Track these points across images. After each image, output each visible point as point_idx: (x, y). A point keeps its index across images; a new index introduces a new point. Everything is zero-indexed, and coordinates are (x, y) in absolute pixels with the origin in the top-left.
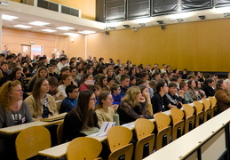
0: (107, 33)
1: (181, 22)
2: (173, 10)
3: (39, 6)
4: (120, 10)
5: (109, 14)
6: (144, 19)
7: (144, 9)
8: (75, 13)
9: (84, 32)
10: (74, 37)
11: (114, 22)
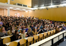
0: (34, 11)
1: (52, 8)
2: (50, 5)
3: (18, 5)
4: (37, 5)
5: (34, 6)
6: (43, 7)
7: (43, 5)
8: (26, 6)
9: (29, 10)
10: (27, 11)
11: (36, 8)
